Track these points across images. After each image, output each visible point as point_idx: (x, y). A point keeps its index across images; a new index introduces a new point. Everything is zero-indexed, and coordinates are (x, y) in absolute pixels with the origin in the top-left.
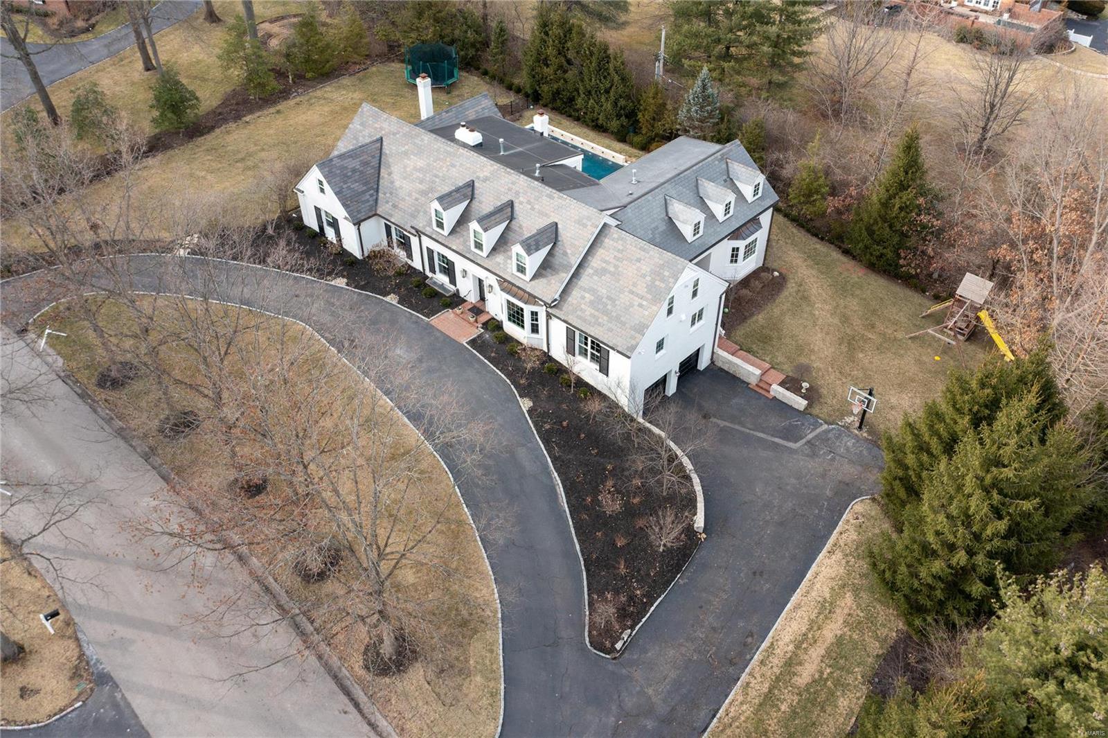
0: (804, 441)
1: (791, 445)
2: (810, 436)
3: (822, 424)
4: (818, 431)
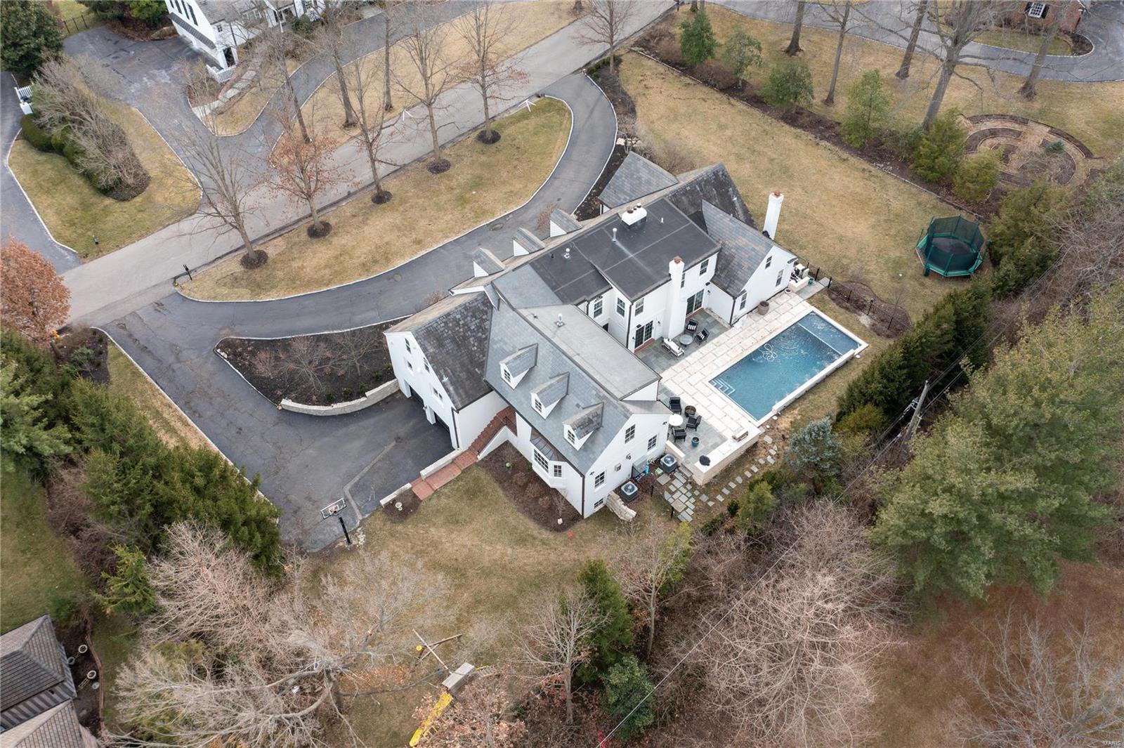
0: (349, 497)
1: (348, 487)
2: (353, 503)
3: (363, 515)
4: (357, 511)
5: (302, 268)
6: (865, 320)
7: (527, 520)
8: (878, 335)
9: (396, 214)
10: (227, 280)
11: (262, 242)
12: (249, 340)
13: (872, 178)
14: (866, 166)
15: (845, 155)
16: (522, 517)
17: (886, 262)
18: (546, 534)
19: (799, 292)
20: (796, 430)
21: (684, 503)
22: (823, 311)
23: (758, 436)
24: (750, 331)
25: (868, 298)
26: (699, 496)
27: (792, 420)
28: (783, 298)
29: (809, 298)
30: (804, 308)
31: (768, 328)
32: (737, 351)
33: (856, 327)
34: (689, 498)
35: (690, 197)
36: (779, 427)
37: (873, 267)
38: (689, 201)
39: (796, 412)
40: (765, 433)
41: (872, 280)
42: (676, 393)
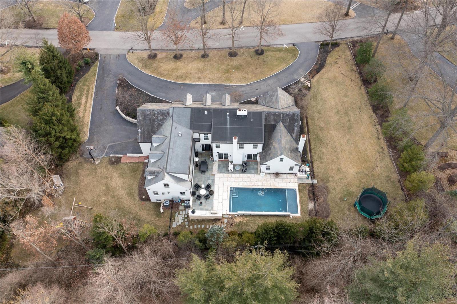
0: (107, 148)
1: (110, 144)
2: (106, 150)
3: (105, 155)
4: (105, 153)
5: (161, 67)
6: (311, 206)
7: (137, 190)
8: (309, 215)
9: (203, 64)
10: (140, 59)
11: (161, 51)
12: (127, 82)
13: (381, 154)
14: (385, 147)
15: (381, 137)
16: (137, 188)
17: (346, 190)
18: (137, 198)
19: (299, 178)
20: (239, 225)
21: (179, 220)
22: (299, 192)
23: (223, 217)
24: (265, 180)
25: (322, 199)
26: (186, 221)
27: (242, 221)
28: (291, 177)
29: (301, 183)
30: (294, 185)
31: (272, 184)
32: (251, 184)
33: (304, 206)
34: (182, 220)
35: (275, 117)
36: (234, 220)
37: (338, 189)
38: (274, 119)
39: (246, 219)
40: (227, 218)
41: (332, 193)
42: (215, 183)
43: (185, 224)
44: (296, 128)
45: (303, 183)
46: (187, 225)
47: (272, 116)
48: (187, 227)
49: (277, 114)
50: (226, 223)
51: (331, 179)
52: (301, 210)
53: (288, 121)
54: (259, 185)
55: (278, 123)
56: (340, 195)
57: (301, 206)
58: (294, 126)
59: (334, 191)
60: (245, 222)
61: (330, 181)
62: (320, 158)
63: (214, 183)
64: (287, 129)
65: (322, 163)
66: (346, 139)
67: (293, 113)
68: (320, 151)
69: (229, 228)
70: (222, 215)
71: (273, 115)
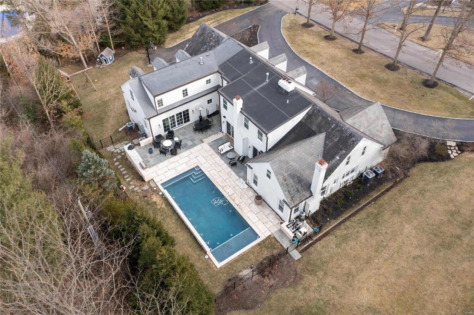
6: (247, 273)
8: (230, 280)
10: (295, 22)
11: (321, 26)
19: (281, 231)
20: (149, 204)
21: (118, 148)
22: (259, 244)
23: (149, 181)
24: (241, 193)
25: (272, 282)
26: (121, 155)
27: (157, 203)
28: (274, 219)
29: (275, 238)
30: (263, 231)
31: (242, 205)
32: (222, 183)
33: (239, 264)
34: (121, 151)
35: (323, 123)
36: (154, 195)
37: (312, 295)
38: (320, 123)
39: (163, 206)
40: (151, 187)
41: (295, 291)
42: (191, 150)
43: (117, 156)
44: (338, 158)
45: (279, 240)
46: (117, 159)
47: (320, 118)
48: (115, 159)
49: (329, 119)
50: (142, 190)
51: (320, 274)
52: (230, 264)
53: (336, 140)
54: (227, 192)
55: (320, 132)
56: (302, 304)
57: (236, 261)
58: (336, 154)
59: (302, 292)
60: (159, 207)
61: (316, 275)
62: (345, 238)
63: (191, 148)
64: (324, 150)
65: (338, 245)
66: (417, 252)
67: (351, 134)
68: (357, 232)
69: (138, 197)
70: (152, 179)
71: (323, 117)
